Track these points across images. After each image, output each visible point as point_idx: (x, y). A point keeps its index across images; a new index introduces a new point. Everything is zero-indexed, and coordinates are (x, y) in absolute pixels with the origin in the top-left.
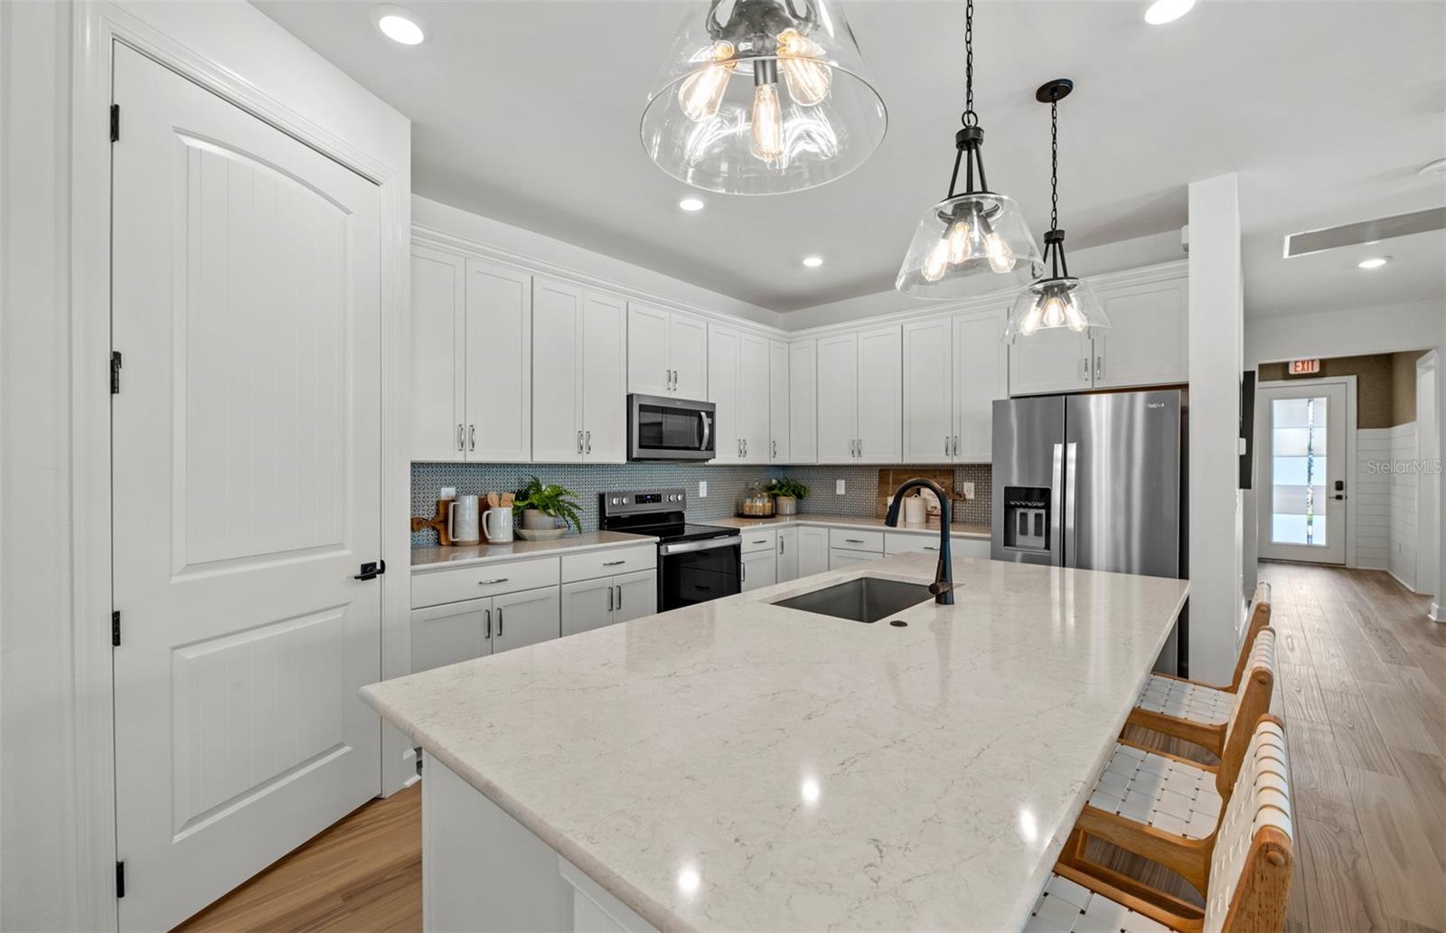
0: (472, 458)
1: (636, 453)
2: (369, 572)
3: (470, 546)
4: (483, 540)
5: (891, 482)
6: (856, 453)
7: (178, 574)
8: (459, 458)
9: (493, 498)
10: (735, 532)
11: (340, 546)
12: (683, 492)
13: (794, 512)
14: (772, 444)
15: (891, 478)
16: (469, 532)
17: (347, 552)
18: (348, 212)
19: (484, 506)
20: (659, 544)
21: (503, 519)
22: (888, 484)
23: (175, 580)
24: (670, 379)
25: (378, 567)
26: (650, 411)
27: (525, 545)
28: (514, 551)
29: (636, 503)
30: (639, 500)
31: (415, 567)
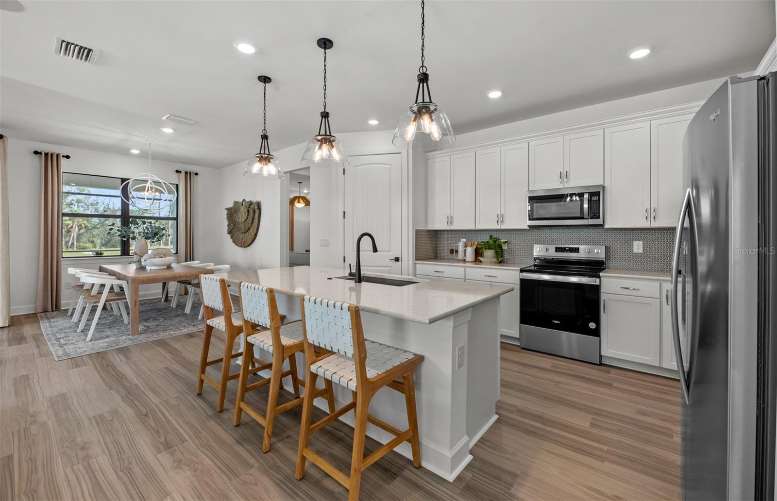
0: (452, 228)
2: (397, 259)
3: (461, 261)
4: (464, 260)
8: (448, 228)
9: (469, 243)
11: (389, 251)
16: (460, 255)
17: (391, 253)
18: (391, 166)
20: (520, 272)
21: (470, 251)
24: (561, 176)
25: (400, 258)
26: (535, 201)
27: (480, 263)
28: (476, 264)
29: (556, 251)
30: (558, 250)
31: (416, 262)
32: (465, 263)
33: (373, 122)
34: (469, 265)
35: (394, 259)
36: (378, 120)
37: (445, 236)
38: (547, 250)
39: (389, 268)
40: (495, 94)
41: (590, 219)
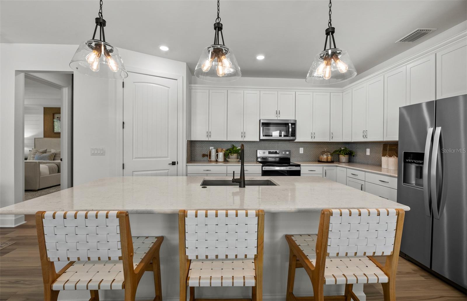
0: (210, 139)
1: (262, 138)
2: (174, 163)
3: (213, 162)
4: (217, 161)
5: (388, 150)
6: (364, 137)
7: (135, 159)
8: (207, 139)
9: (219, 150)
10: (299, 166)
11: (167, 157)
12: (289, 151)
13: (348, 161)
14: (331, 134)
15: (388, 148)
16: (213, 158)
18: (169, 88)
19: (217, 152)
20: (262, 166)
21: (221, 155)
22: (387, 151)
23: (133, 160)
24: (277, 113)
25: (176, 163)
26: (265, 125)
27: (227, 162)
28: (224, 163)
29: (269, 154)
30: (270, 153)
31: (188, 164)
32: (217, 163)
33: (164, 48)
34: (221, 164)
35: (171, 163)
36: (169, 47)
37: (198, 145)
38: (264, 153)
39: (167, 171)
40: (260, 57)
41: (291, 136)
